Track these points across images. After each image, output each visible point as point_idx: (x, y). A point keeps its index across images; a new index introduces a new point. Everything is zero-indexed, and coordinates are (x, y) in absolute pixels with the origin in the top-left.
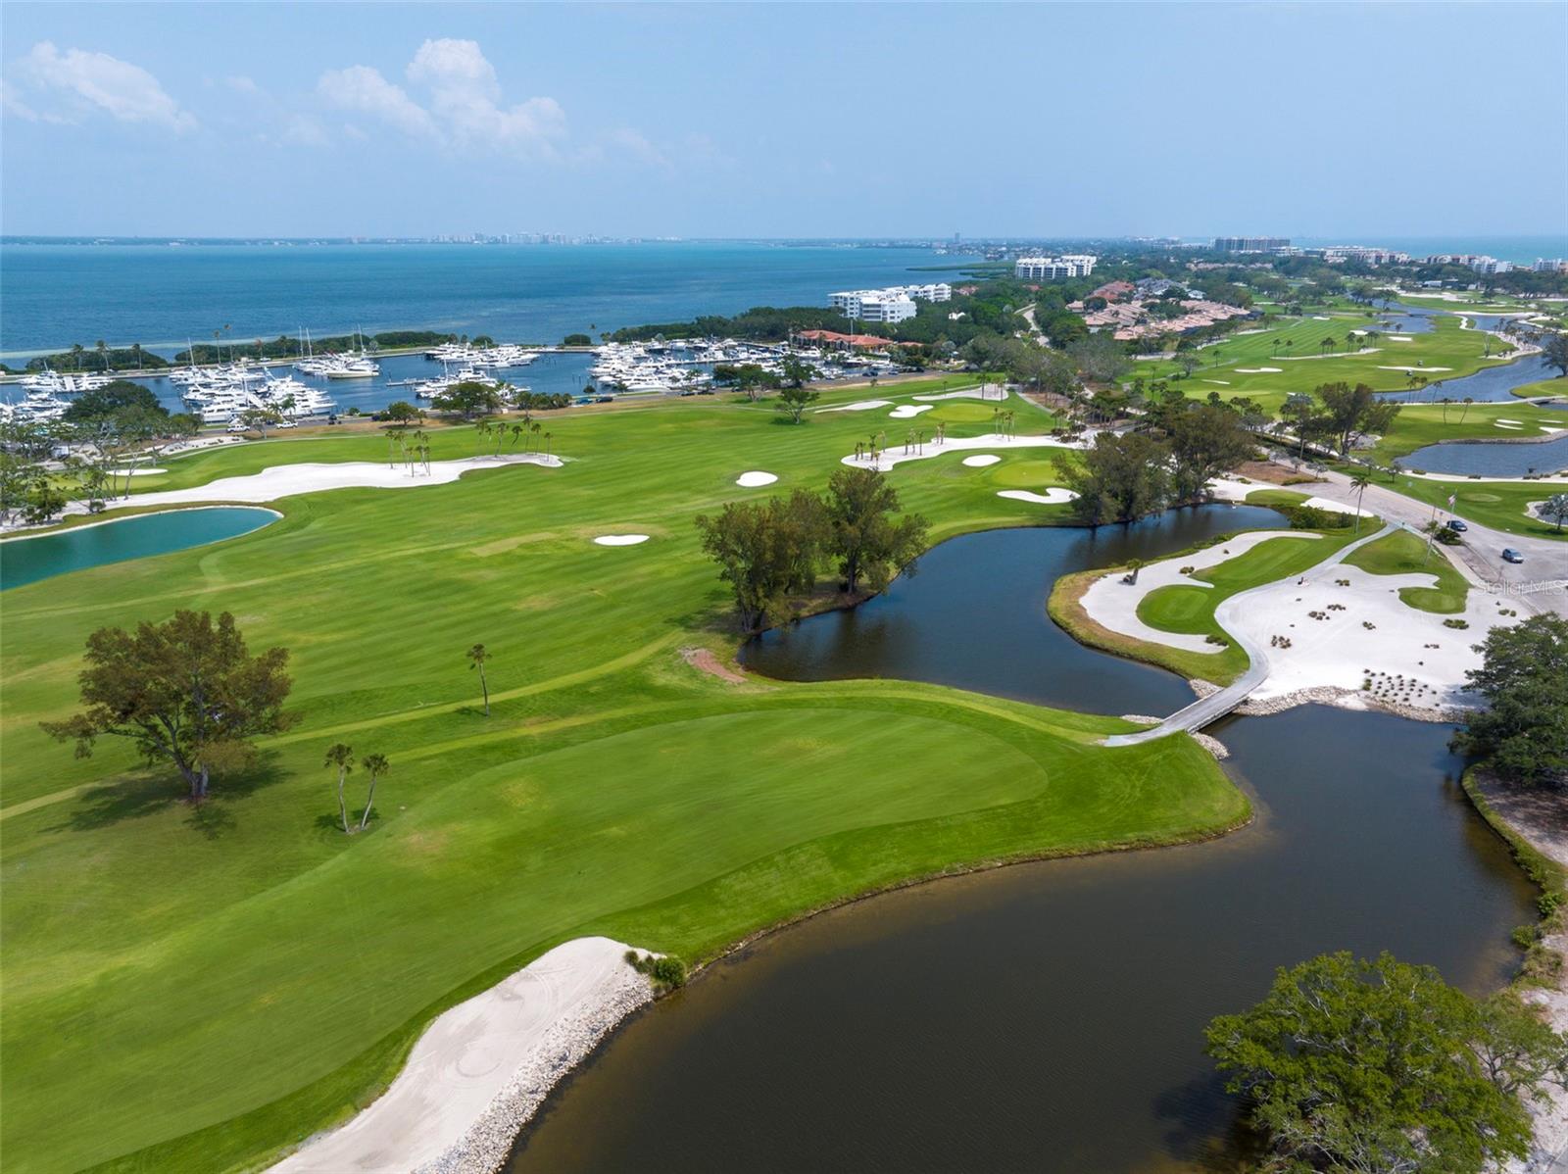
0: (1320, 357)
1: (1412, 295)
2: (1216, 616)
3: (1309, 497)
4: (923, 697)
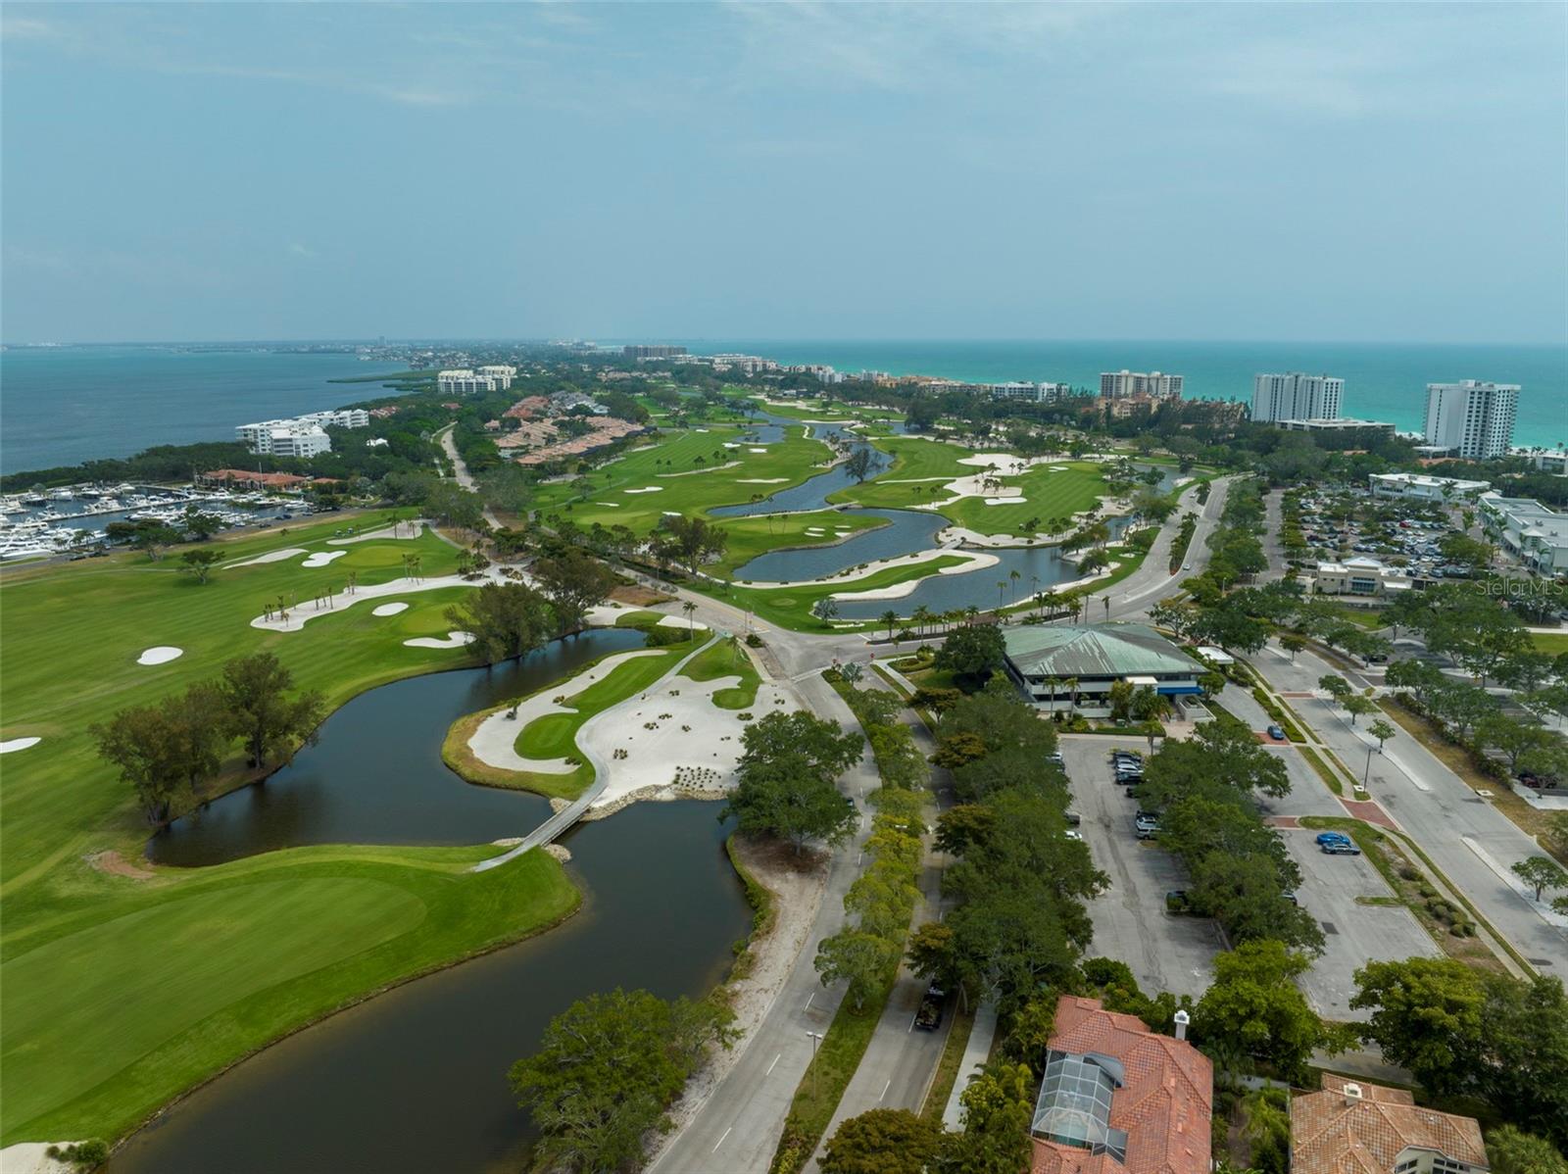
0: (694, 472)
1: (775, 403)
2: (576, 739)
3: (662, 616)
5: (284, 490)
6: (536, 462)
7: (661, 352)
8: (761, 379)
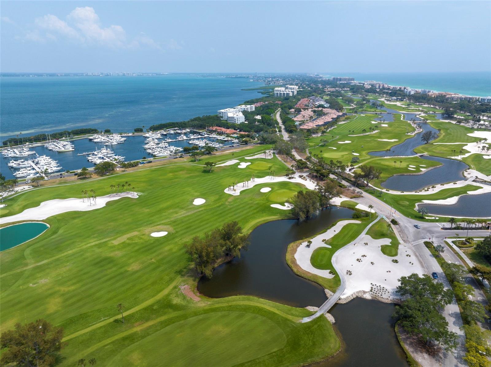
0: (362, 135)
1: (388, 103)
2: (332, 262)
3: (357, 204)
4: (252, 304)
5: (231, 135)
6: (308, 128)
7: (345, 80)
8: (383, 91)
